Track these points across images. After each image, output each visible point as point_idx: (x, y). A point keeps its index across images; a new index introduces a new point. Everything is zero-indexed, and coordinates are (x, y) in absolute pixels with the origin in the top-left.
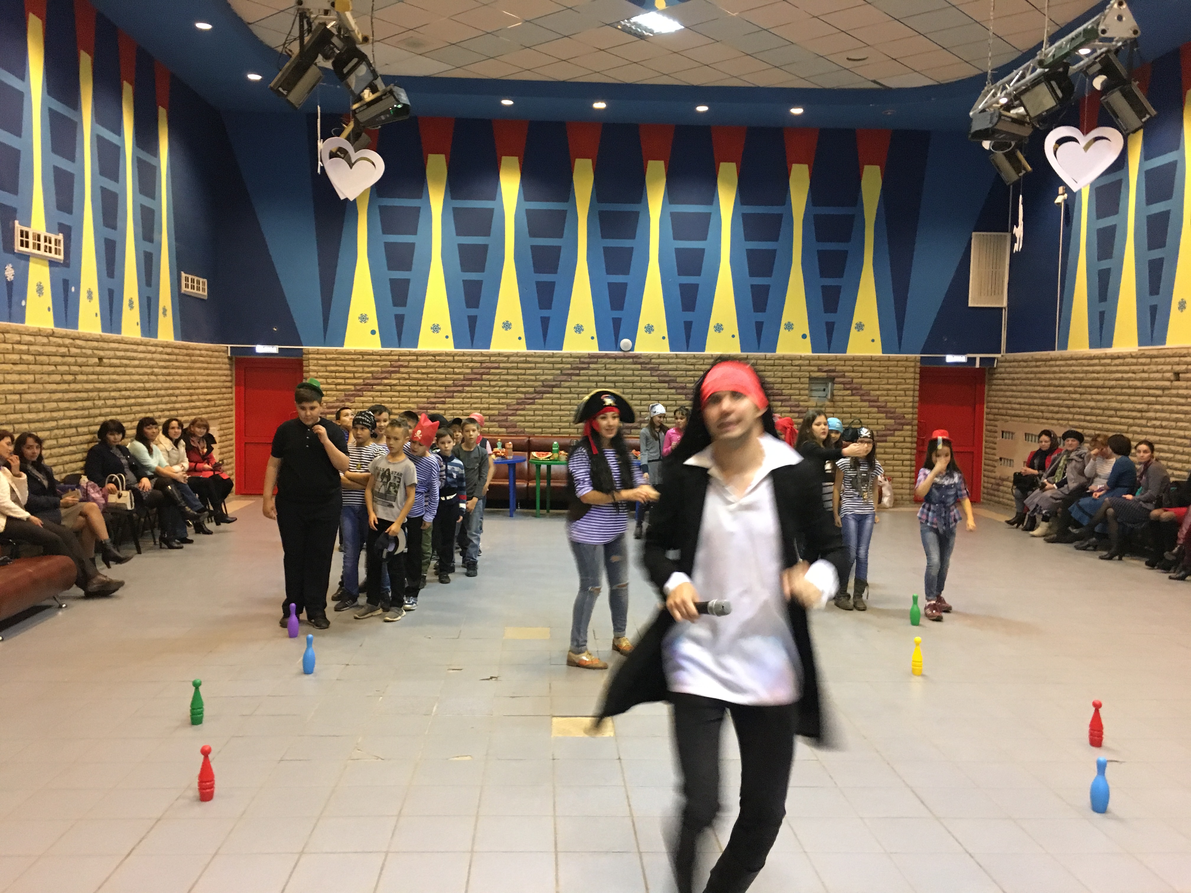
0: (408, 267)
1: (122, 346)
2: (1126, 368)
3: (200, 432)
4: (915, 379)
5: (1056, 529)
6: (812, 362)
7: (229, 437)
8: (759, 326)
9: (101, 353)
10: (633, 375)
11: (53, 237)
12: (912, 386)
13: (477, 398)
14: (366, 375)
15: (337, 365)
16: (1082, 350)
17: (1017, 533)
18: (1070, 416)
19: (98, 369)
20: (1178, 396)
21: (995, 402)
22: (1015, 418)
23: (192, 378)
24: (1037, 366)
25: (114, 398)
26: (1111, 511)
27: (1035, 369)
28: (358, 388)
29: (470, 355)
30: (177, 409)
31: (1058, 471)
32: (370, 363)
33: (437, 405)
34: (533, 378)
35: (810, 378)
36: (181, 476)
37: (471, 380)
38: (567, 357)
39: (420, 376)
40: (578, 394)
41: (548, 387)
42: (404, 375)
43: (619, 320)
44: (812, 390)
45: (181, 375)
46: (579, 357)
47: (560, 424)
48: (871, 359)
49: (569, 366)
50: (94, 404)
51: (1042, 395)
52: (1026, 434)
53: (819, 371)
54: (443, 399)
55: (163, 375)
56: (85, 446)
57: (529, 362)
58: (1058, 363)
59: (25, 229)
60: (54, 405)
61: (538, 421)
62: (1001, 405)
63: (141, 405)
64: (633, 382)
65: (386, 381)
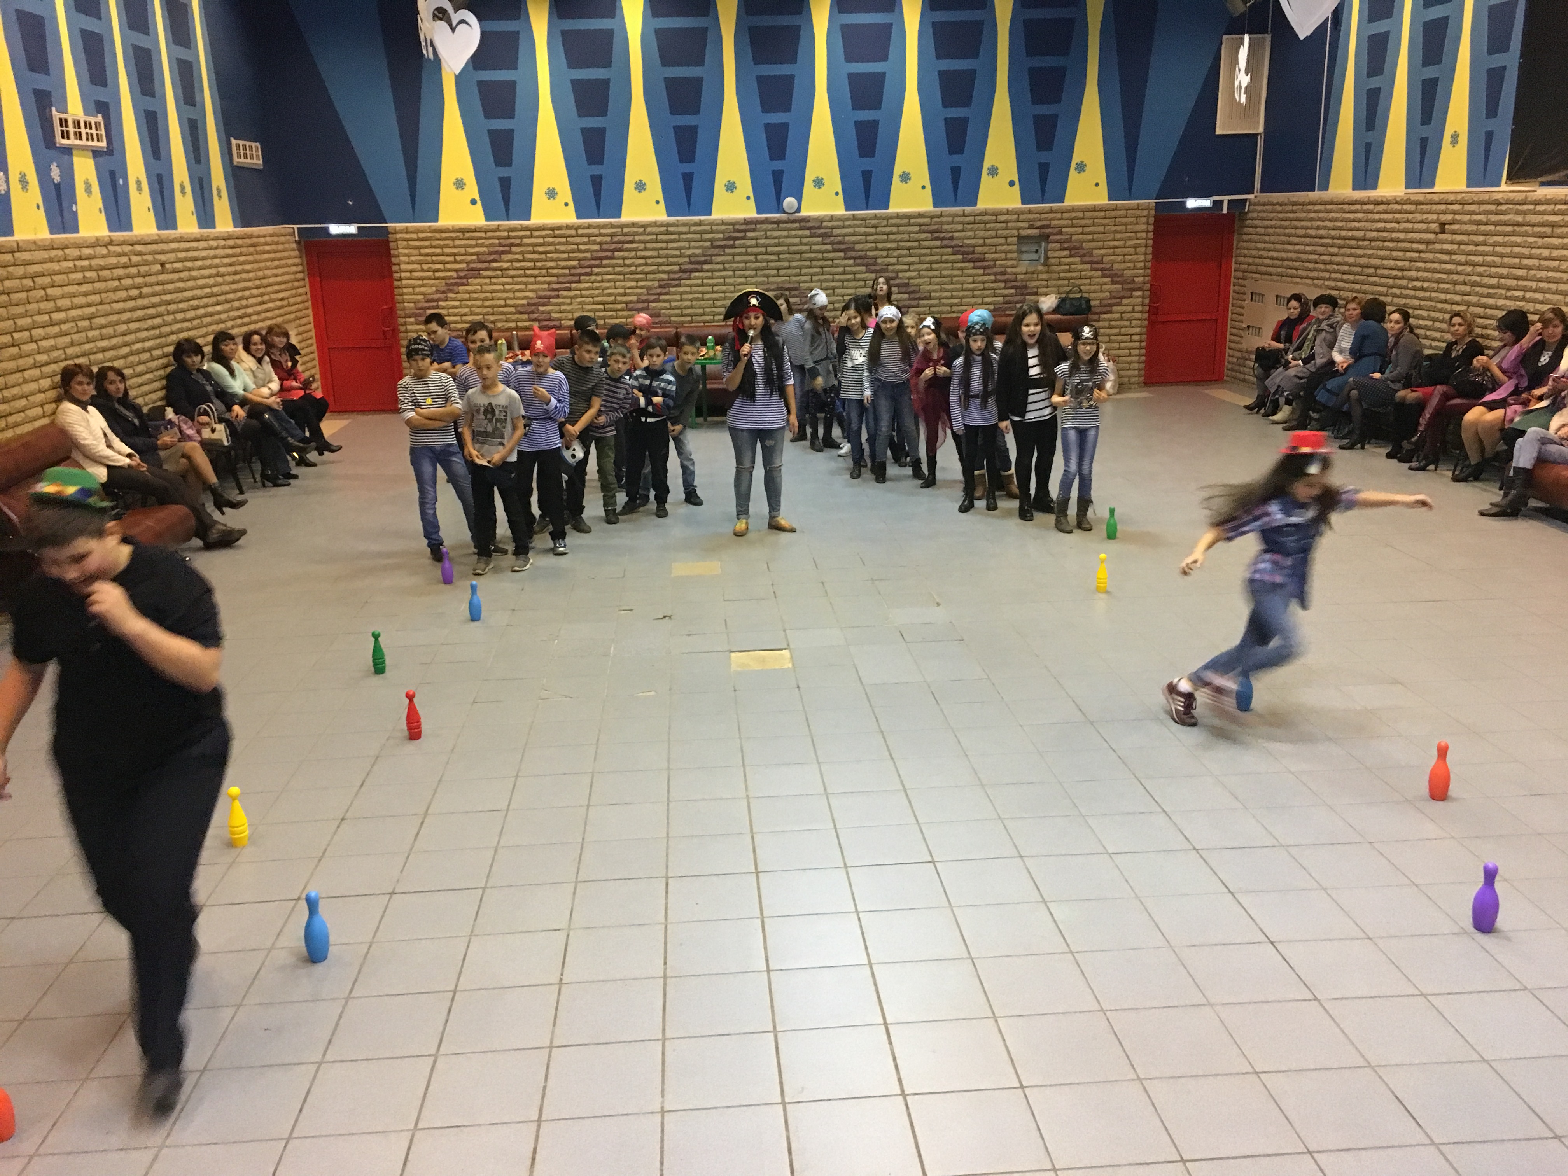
0: (510, 114)
1: (183, 245)
2: (1390, 216)
3: (280, 341)
4: (1147, 232)
5: (1298, 412)
6: (1022, 217)
7: (309, 342)
8: (956, 172)
9: (162, 258)
10: (801, 244)
11: (93, 120)
12: (1143, 241)
13: (609, 281)
14: (469, 258)
15: (432, 247)
16: (1344, 191)
17: (1256, 419)
18: (1327, 275)
19: (162, 277)
20: (1442, 252)
21: (1245, 256)
22: (1266, 277)
23: (260, 273)
24: (1293, 212)
25: (183, 311)
26: (1354, 392)
27: (1291, 215)
28: (462, 274)
29: (598, 226)
30: (250, 315)
31: (1306, 344)
32: (473, 242)
33: (561, 292)
34: (678, 253)
35: (1019, 237)
36: (274, 402)
37: (601, 258)
38: (718, 224)
39: (536, 256)
40: (734, 271)
41: (697, 264)
42: (517, 256)
43: (781, 172)
44: (1022, 252)
45: (248, 272)
46: (733, 224)
47: (714, 309)
48: (1094, 209)
49: (721, 236)
50: (164, 320)
51: (1297, 247)
52: (1277, 296)
53: (1031, 227)
54: (568, 285)
55: (229, 274)
56: (162, 372)
57: (672, 233)
58: (1317, 207)
59: (63, 116)
60: (124, 327)
61: (687, 308)
62: (1250, 260)
63: (211, 315)
64: (801, 253)
65: (495, 265)
